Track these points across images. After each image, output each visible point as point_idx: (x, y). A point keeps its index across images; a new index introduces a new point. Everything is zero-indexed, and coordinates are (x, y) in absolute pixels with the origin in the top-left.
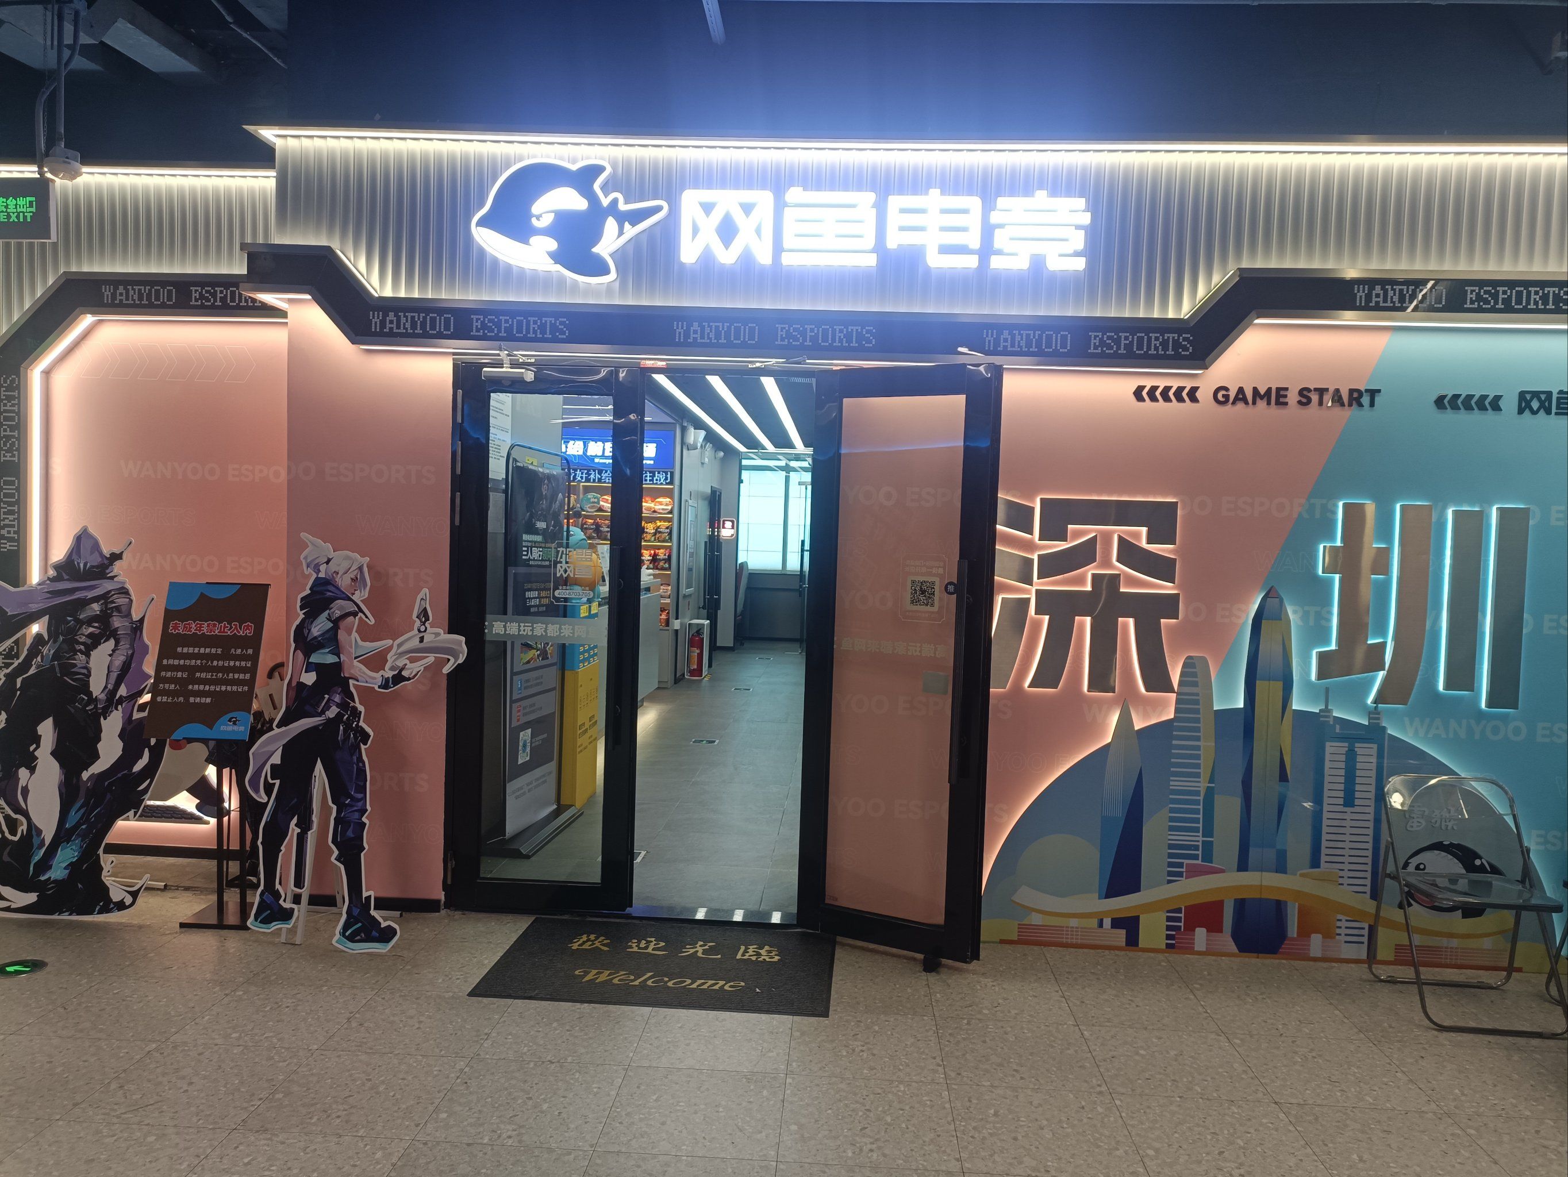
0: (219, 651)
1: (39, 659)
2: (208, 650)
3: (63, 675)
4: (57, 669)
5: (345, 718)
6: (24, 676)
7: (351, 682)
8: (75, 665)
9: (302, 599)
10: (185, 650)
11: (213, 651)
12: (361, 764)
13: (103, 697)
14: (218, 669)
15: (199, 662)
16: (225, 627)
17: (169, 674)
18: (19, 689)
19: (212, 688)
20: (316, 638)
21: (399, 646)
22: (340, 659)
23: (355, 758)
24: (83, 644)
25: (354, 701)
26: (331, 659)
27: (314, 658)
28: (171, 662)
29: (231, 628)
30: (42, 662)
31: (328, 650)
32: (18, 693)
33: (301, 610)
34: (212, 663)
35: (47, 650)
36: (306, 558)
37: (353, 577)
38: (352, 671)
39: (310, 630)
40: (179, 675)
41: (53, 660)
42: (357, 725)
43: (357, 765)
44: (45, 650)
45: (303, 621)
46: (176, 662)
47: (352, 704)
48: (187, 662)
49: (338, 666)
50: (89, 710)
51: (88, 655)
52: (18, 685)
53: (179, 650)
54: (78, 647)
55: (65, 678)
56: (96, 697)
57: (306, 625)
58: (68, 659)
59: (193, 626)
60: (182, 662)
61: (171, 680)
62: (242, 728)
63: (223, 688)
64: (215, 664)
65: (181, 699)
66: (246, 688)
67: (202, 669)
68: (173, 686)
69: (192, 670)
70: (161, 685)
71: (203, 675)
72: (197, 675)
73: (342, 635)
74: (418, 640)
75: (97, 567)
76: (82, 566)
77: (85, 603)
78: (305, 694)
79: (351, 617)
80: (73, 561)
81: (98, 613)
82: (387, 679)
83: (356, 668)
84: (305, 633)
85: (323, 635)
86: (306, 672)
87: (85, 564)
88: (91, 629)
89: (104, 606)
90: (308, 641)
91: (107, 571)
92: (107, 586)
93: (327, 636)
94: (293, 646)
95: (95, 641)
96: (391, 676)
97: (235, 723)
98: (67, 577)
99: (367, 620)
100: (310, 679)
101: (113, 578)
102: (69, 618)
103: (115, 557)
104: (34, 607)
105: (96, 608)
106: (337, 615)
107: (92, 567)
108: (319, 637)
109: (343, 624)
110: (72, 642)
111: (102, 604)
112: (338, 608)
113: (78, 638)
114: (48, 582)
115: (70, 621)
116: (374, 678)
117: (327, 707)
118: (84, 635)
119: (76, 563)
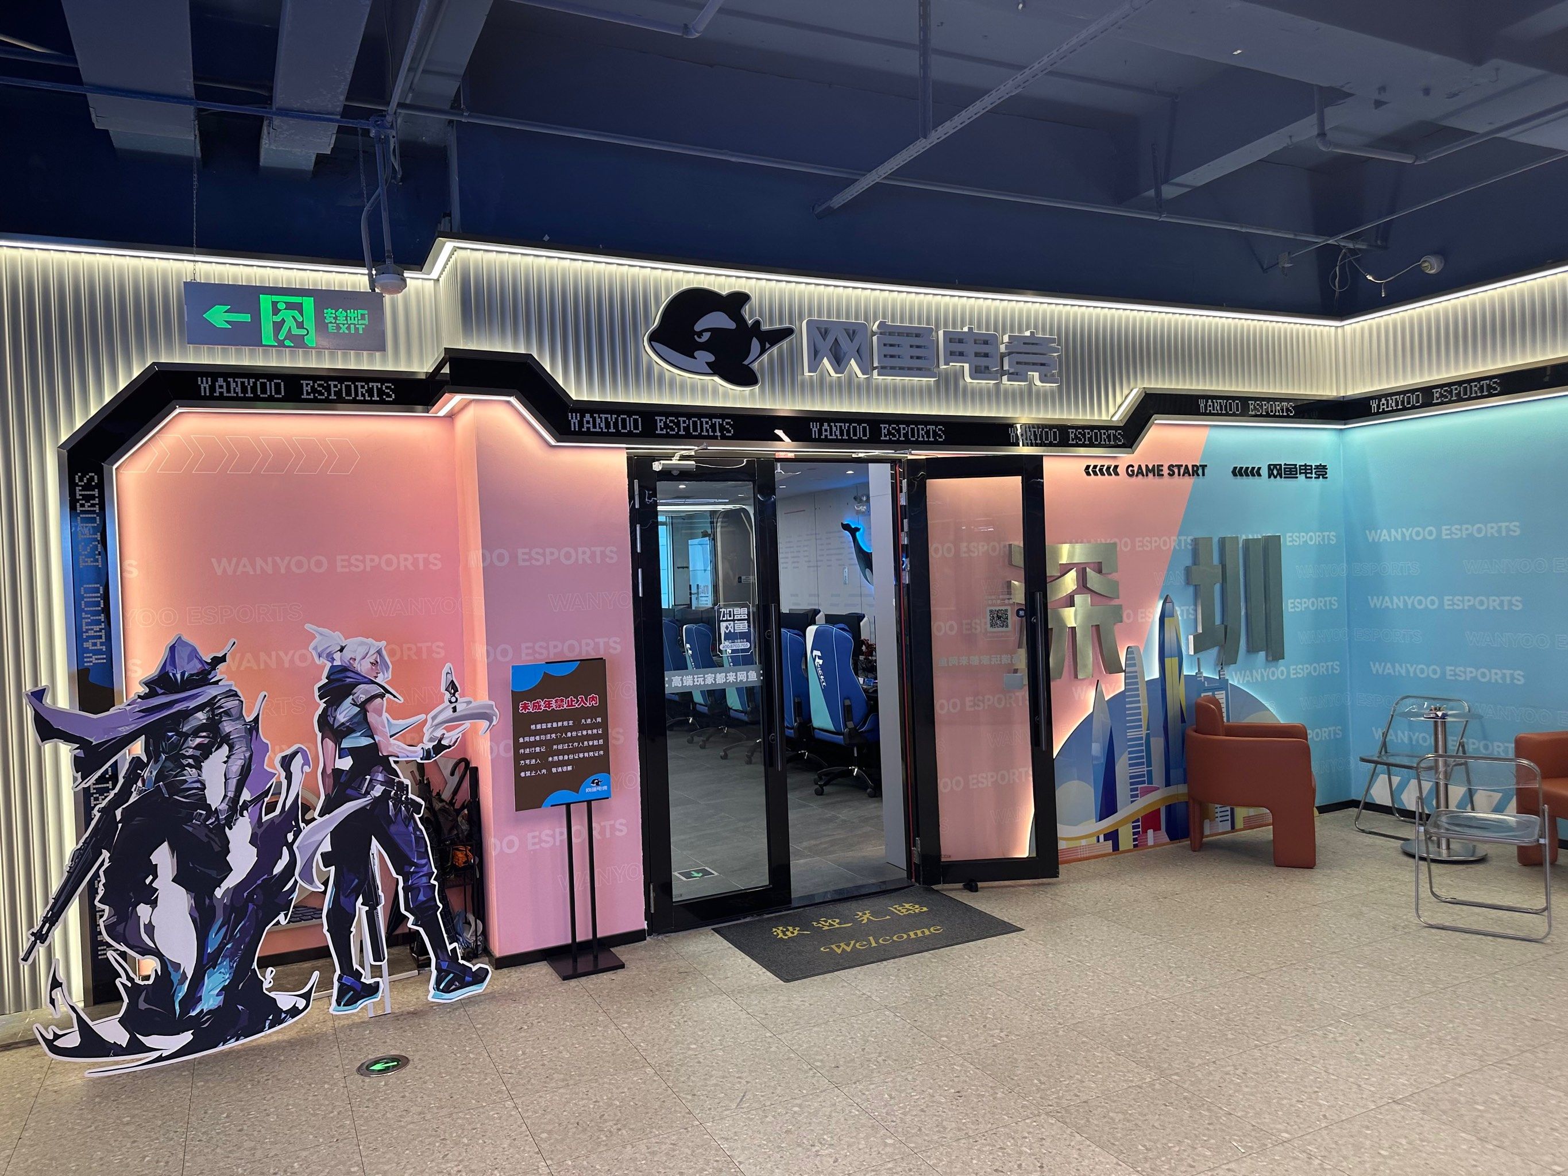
0: (571, 723)
1: (140, 783)
2: (560, 724)
3: (171, 795)
4: (164, 790)
5: (392, 793)
6: (124, 806)
7: (391, 759)
8: (185, 781)
9: (320, 689)
10: (539, 727)
11: (565, 723)
12: (418, 833)
13: (224, 806)
14: (572, 740)
15: (553, 736)
16: (572, 701)
17: (527, 751)
18: (120, 822)
19: (571, 757)
20: (343, 724)
21: (434, 718)
22: (374, 739)
23: (411, 829)
25: (398, 776)
26: (365, 741)
27: (346, 744)
28: (527, 739)
29: (578, 701)
30: (144, 786)
31: (359, 734)
32: (120, 825)
33: (321, 699)
34: (566, 734)
35: (149, 773)
36: (315, 648)
37: (372, 661)
38: (390, 749)
39: (335, 718)
40: (538, 749)
41: (157, 781)
42: (407, 798)
43: (415, 834)
44: (146, 774)
45: (325, 710)
46: (532, 739)
47: (397, 779)
48: (543, 737)
49: (375, 747)
50: (211, 824)
52: (119, 818)
53: (533, 727)
54: (185, 762)
55: (176, 797)
56: (216, 809)
57: (329, 713)
58: (176, 776)
59: (542, 703)
60: (538, 738)
61: (530, 756)
62: (605, 788)
63: (581, 755)
64: (569, 734)
65: (544, 771)
66: (602, 752)
67: (557, 741)
68: (534, 761)
69: (549, 744)
70: (522, 762)
71: (560, 747)
72: (555, 747)
73: (371, 717)
74: (451, 710)
75: (197, 674)
76: (179, 676)
77: (188, 714)
78: (343, 779)
79: (379, 700)
80: (168, 673)
81: (204, 721)
82: (428, 751)
83: (395, 744)
84: (331, 720)
85: (350, 720)
86: (340, 758)
87: (183, 674)
88: (198, 740)
89: (210, 713)
90: (335, 726)
91: (210, 677)
92: (211, 692)
93: (355, 720)
94: (319, 735)
95: (205, 752)
96: (431, 747)
97: (597, 784)
98: (163, 691)
99: (395, 699)
100: (346, 764)
101: (217, 683)
102: (170, 734)
103: (218, 661)
104: (125, 730)
105: (201, 717)
106: (362, 700)
107: (192, 675)
108: (347, 722)
109: (370, 707)
110: (177, 759)
111: (208, 712)
112: (362, 692)
113: (183, 752)
114: (139, 700)
115: (172, 736)
116: (415, 752)
117: (371, 786)
118: (191, 748)
119: (171, 674)
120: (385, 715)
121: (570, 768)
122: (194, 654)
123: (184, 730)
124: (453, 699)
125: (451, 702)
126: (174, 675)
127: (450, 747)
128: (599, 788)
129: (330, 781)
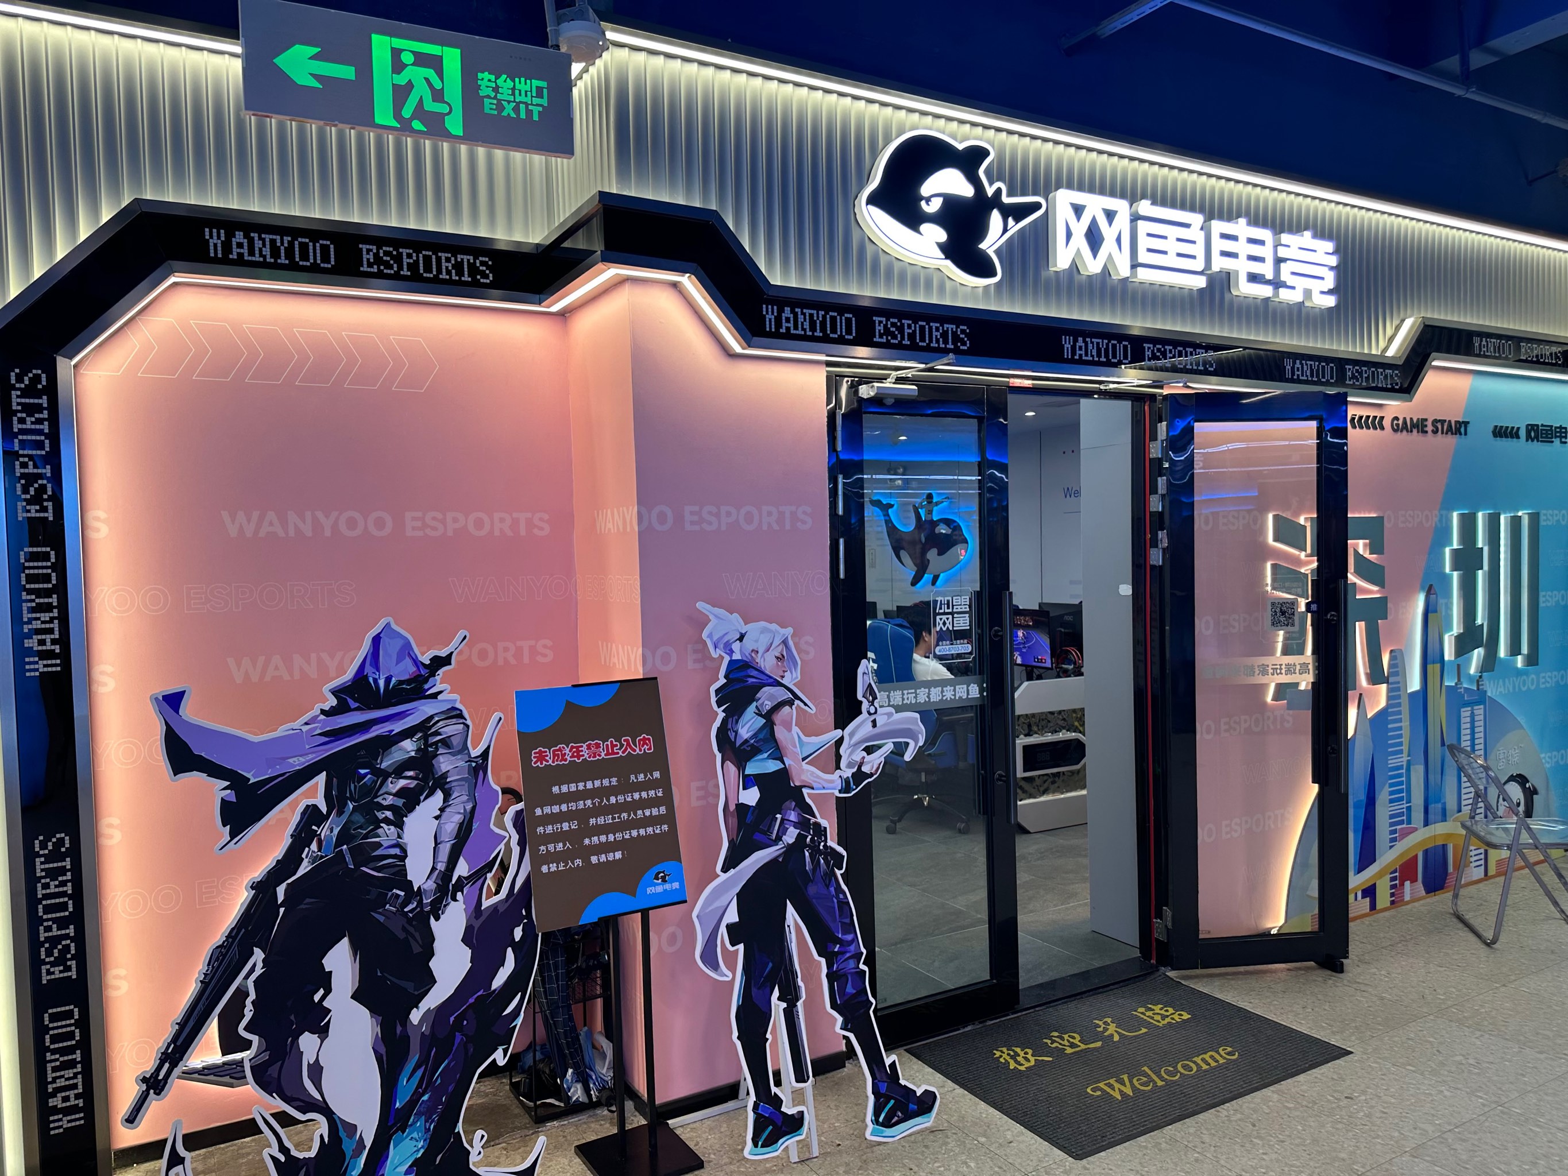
0: (614, 781)
1: (314, 846)
2: (597, 783)
3: (358, 864)
4: (348, 858)
5: (808, 840)
6: (290, 881)
7: (805, 791)
8: (379, 845)
9: (717, 690)
10: (564, 789)
11: (606, 782)
12: (841, 896)
13: (430, 885)
14: (618, 808)
15: (589, 802)
16: (613, 746)
17: (549, 829)
18: (281, 904)
20: (746, 741)
22: (784, 763)
23: (832, 889)
24: (389, 808)
25: (814, 816)
26: (773, 766)
27: (751, 769)
28: (547, 810)
29: (622, 746)
30: (320, 850)
31: (766, 755)
32: (281, 910)
33: (719, 706)
34: (608, 800)
35: (328, 831)
36: (711, 635)
37: (777, 654)
38: (804, 777)
39: (736, 733)
40: (566, 826)
41: (339, 844)
42: (825, 846)
43: (837, 898)
44: (324, 831)
45: (724, 722)
46: (556, 809)
47: (813, 820)
48: (573, 806)
49: (784, 774)
50: (410, 911)
51: (399, 825)
52: (281, 898)
53: (556, 790)
54: (381, 815)
55: (364, 869)
56: (419, 888)
57: (729, 726)
58: (366, 837)
59: (567, 752)
60: (564, 807)
61: (555, 838)
62: (676, 885)
63: (634, 833)
64: (613, 800)
65: (578, 862)
66: (665, 827)
67: (597, 812)
68: (561, 845)
69: (582, 816)
70: (542, 848)
71: (601, 820)
72: (592, 821)
73: (780, 732)
74: (870, 724)
75: (408, 682)
76: (382, 683)
77: (391, 741)
78: (750, 818)
79: (787, 708)
80: (367, 677)
81: (413, 754)
82: (847, 781)
83: (808, 771)
84: (732, 735)
85: (755, 736)
86: (744, 789)
87: (388, 680)
88: (402, 783)
89: (422, 741)
90: (738, 744)
91: (426, 687)
92: (425, 709)
93: (761, 736)
94: (719, 757)
95: (411, 800)
96: (850, 775)
97: (664, 880)
98: (357, 705)
99: (806, 708)
100: (751, 797)
101: (435, 696)
102: (362, 771)
103: (440, 662)
104: (297, 763)
105: (409, 747)
106: (768, 708)
107: (401, 682)
108: (751, 738)
109: (778, 718)
110: (369, 809)
111: (419, 739)
112: (767, 697)
113: (379, 800)
114: (322, 717)
115: (366, 775)
116: (832, 782)
117: (783, 831)
118: (390, 794)
119: (371, 680)
120: (795, 729)
121: (618, 855)
122: (406, 650)
123: (384, 765)
124: (872, 710)
125: (869, 713)
126: (375, 681)
127: (871, 775)
128: (667, 886)
129: (734, 821)
